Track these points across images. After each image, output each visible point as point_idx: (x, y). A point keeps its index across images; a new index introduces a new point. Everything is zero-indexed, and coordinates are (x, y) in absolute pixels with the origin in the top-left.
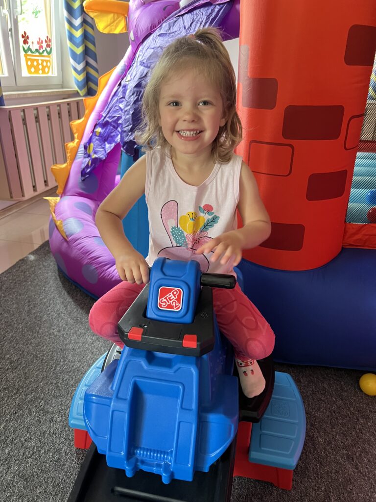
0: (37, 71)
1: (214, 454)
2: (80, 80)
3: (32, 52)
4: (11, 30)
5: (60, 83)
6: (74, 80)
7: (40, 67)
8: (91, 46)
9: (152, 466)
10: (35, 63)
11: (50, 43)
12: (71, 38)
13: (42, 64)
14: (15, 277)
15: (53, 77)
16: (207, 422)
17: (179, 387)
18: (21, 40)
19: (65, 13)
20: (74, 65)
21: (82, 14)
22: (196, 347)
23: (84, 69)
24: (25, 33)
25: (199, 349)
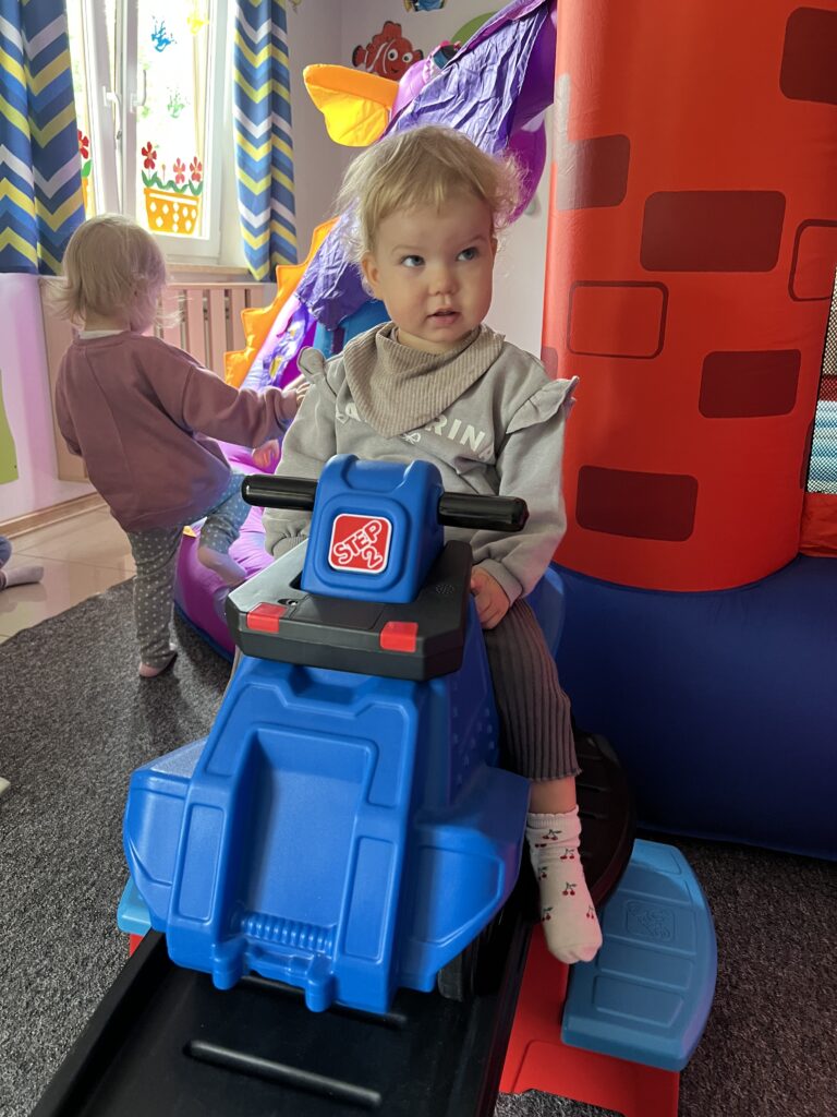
0: (167, 225)
1: (447, 939)
2: (256, 248)
3: (160, 185)
4: (120, 136)
5: (211, 255)
6: (243, 247)
7: (176, 217)
8: (283, 180)
9: (282, 961)
10: (166, 209)
11: (201, 173)
12: (245, 161)
13: (180, 212)
14: (72, 631)
15: (201, 241)
16: (432, 848)
17: (363, 751)
18: (141, 159)
19: (236, 112)
20: (245, 215)
21: (269, 114)
22: (413, 651)
23: (267, 225)
24: (149, 146)
25: (420, 655)
